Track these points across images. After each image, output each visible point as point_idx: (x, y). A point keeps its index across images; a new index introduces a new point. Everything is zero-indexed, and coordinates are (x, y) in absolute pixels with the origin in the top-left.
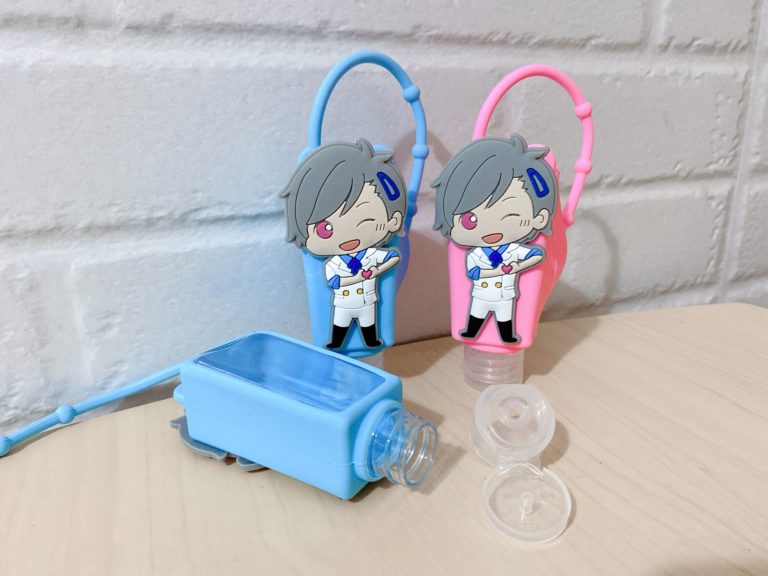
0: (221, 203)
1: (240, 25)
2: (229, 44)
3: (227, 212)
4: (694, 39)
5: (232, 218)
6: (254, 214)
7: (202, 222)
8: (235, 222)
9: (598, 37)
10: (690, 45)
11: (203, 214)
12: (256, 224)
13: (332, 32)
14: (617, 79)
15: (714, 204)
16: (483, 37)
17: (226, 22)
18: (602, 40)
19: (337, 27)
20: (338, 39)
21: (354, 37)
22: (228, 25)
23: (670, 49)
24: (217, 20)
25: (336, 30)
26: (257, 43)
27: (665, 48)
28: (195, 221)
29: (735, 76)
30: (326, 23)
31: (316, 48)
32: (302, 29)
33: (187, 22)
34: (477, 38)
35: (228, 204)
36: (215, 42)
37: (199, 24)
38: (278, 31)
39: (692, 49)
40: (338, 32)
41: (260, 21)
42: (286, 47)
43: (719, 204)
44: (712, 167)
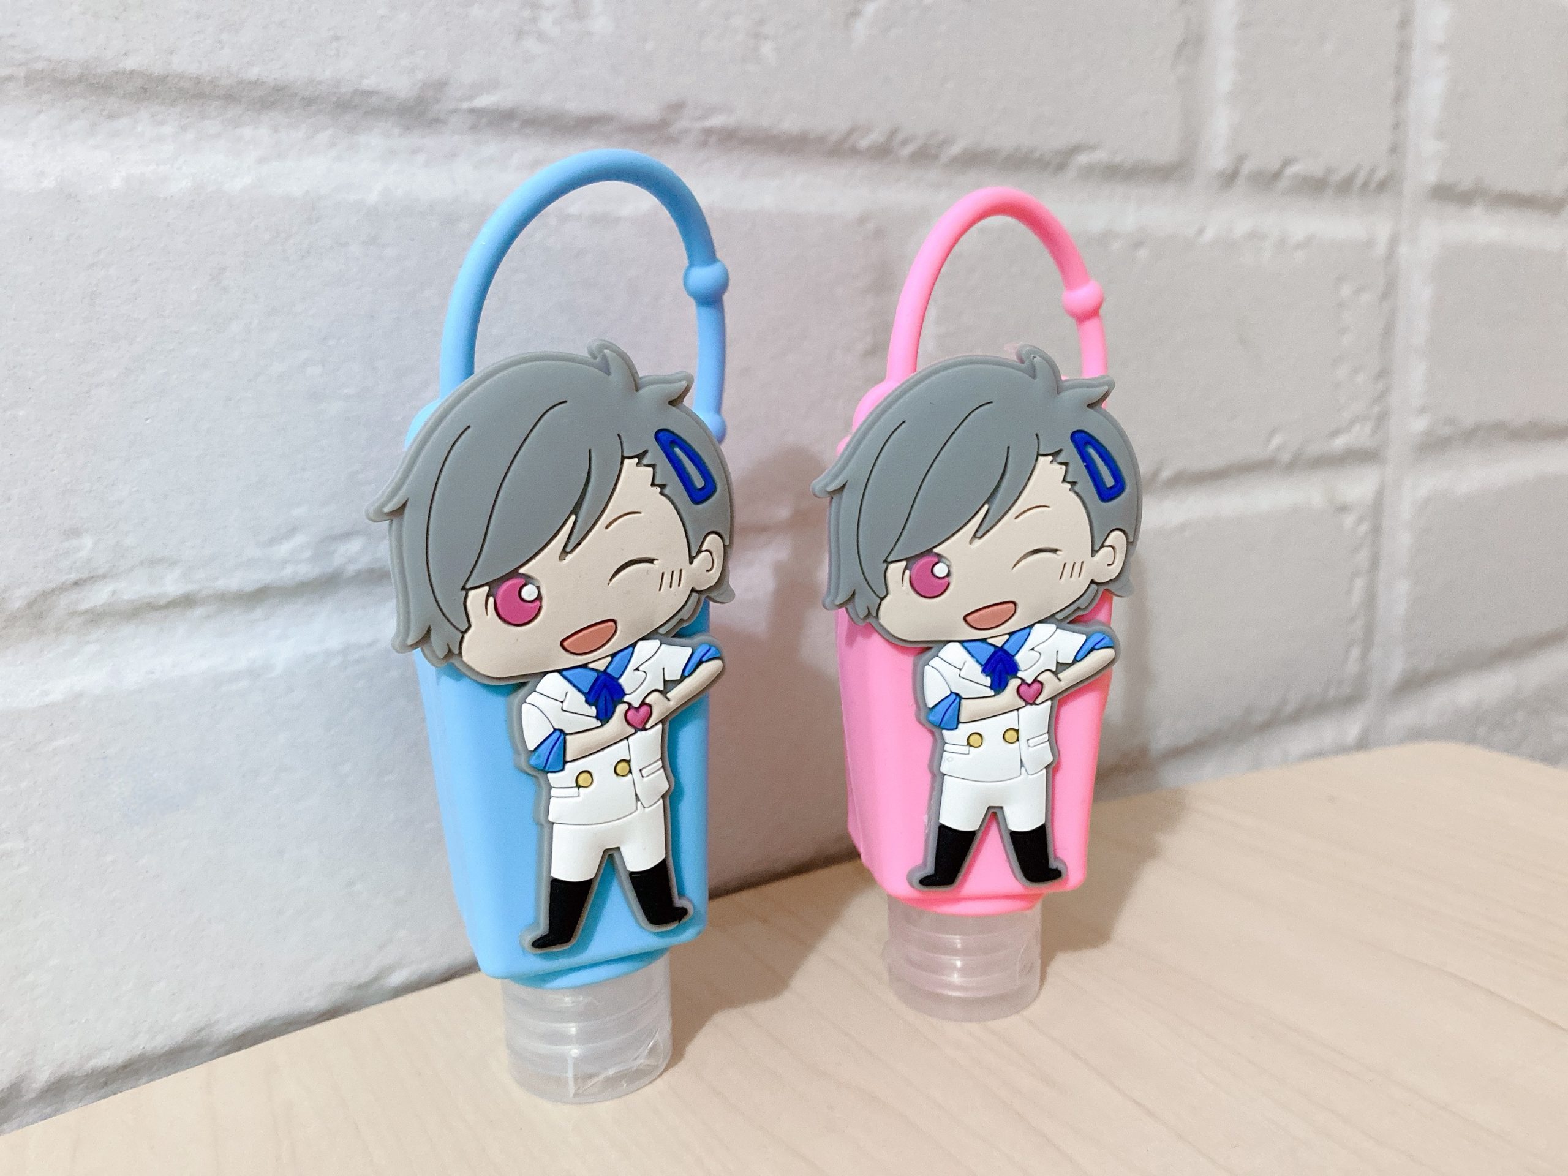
0: (153, 562)
1: (197, 80)
2: (168, 129)
3: (172, 585)
4: (1287, 163)
5: (187, 601)
6: (250, 587)
7: (96, 617)
8: (199, 612)
9: (1093, 148)
10: (1277, 175)
11: (99, 596)
12: (258, 613)
13: (455, 111)
14: (1138, 245)
15: (1349, 520)
16: (834, 138)
17: (158, 69)
18: (1100, 156)
19: (471, 98)
20: (474, 128)
21: (515, 125)
22: (163, 79)
23: (1241, 181)
24: (130, 64)
25: (465, 105)
26: (247, 132)
27: (1229, 178)
28: (73, 614)
29: (1370, 244)
30: (441, 85)
31: (415, 152)
32: (374, 100)
33: (39, 66)
34: (821, 140)
35: (174, 563)
36: (122, 123)
37: (74, 71)
38: (309, 102)
39: (1283, 183)
40: (472, 111)
41: (254, 73)
42: (332, 145)
43: (1360, 521)
44: (1340, 443)
